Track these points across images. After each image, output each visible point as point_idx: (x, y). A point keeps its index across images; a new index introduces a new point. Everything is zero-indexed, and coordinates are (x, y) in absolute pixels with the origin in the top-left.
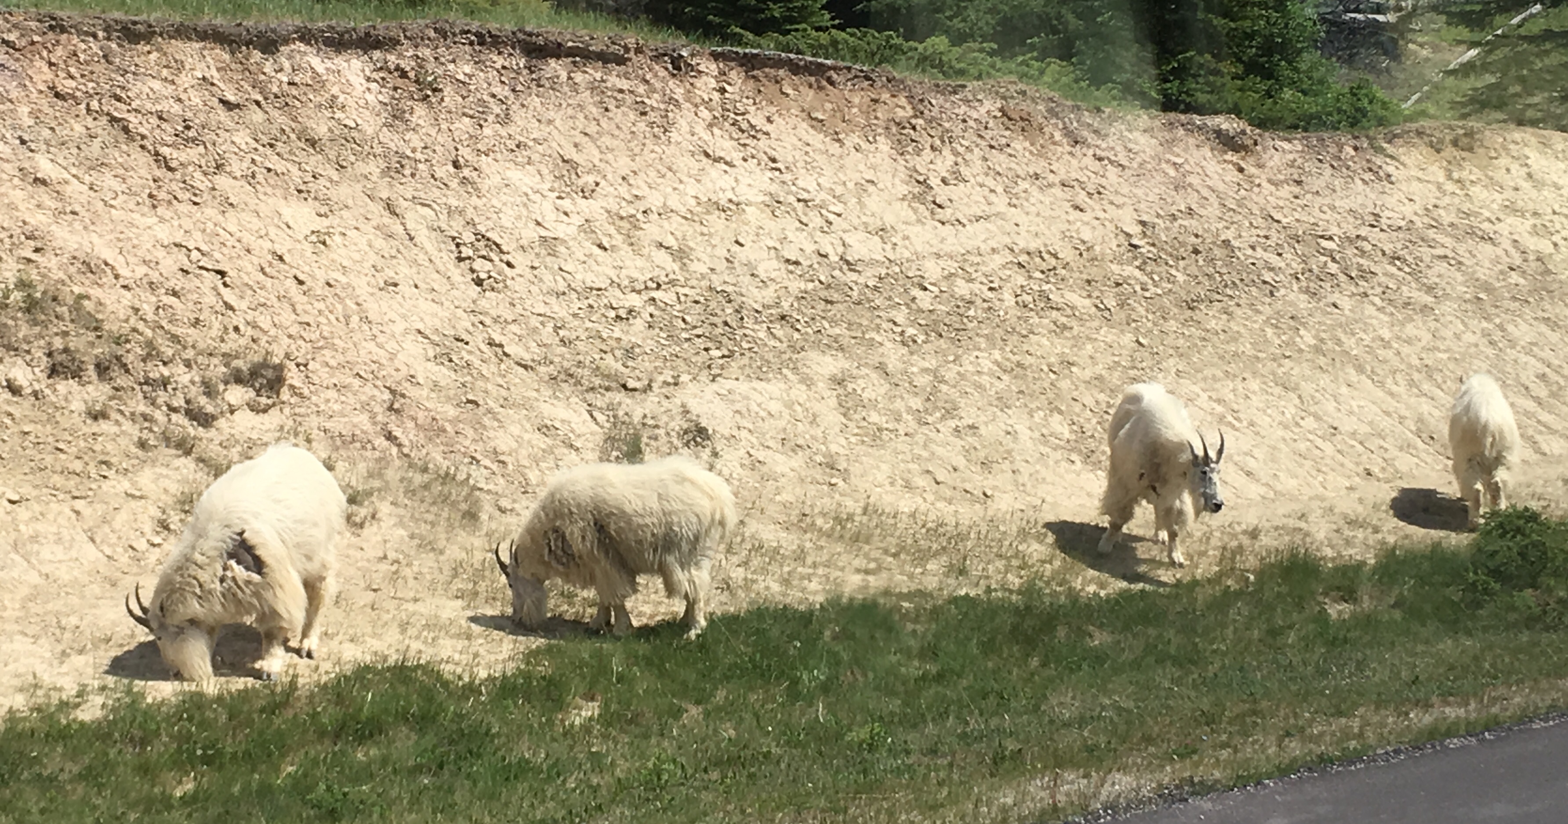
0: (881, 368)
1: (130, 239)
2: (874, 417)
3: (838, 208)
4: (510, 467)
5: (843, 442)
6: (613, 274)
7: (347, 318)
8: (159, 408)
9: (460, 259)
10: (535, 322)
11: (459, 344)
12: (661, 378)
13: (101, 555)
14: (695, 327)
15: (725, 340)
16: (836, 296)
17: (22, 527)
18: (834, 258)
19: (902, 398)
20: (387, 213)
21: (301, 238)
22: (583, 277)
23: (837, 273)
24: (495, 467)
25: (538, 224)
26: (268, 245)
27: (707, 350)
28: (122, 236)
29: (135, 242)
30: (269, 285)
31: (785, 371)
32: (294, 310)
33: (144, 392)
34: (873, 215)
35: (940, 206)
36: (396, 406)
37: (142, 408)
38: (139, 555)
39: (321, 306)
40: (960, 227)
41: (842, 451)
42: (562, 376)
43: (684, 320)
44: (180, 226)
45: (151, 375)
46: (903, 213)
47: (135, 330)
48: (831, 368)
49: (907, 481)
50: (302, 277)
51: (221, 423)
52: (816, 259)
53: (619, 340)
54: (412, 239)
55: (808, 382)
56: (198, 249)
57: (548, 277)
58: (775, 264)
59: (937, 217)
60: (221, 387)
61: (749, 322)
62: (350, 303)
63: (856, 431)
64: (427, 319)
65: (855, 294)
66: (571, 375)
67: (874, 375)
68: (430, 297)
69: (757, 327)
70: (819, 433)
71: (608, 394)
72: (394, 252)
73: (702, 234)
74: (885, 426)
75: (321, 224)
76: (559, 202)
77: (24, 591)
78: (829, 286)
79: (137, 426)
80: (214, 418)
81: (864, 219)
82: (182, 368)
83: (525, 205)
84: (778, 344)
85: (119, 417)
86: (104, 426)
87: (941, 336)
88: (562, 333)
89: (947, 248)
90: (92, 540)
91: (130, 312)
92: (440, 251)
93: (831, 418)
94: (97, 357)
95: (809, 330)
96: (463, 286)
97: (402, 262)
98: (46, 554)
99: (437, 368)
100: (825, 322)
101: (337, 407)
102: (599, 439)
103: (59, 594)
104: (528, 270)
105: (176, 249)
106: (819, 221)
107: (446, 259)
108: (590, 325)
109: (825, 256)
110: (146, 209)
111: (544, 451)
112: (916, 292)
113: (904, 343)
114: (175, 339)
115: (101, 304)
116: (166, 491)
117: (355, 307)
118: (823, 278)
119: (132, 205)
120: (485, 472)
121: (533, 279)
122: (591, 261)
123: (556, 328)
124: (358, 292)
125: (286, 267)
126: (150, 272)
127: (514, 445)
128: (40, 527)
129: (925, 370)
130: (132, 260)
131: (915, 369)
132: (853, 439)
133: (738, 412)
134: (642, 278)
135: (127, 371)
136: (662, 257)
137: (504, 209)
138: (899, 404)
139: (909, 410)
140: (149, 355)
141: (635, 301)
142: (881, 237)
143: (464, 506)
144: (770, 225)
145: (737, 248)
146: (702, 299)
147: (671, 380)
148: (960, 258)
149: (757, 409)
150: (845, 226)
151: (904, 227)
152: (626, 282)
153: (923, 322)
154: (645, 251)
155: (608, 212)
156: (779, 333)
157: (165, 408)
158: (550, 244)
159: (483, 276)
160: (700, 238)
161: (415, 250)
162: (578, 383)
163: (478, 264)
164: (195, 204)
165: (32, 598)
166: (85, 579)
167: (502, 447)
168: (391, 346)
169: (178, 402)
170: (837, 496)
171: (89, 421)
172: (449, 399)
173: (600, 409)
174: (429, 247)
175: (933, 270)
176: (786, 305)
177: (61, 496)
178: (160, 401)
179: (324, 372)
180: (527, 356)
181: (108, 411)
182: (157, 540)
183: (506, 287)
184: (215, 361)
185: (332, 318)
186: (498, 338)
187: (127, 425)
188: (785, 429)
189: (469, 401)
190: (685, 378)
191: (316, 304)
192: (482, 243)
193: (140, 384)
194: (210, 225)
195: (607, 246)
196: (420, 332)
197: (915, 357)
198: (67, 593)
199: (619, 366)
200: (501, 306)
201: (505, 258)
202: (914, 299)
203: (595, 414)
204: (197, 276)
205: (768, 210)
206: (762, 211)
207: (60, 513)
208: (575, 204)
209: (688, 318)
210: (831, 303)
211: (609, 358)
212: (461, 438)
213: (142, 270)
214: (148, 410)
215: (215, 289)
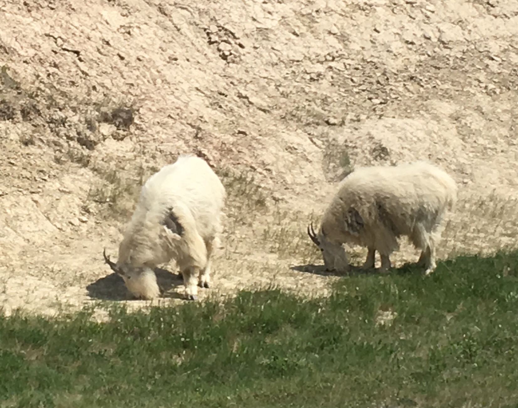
0: (479, 109)
1: (21, 32)
2: (481, 141)
3: (431, 7)
4: (274, 173)
5: (466, 156)
6: (304, 51)
7: (154, 80)
8: (61, 137)
9: (211, 43)
10: (263, 82)
11: (222, 97)
12: (349, 117)
13: (55, 228)
14: (360, 85)
15: (379, 92)
16: (441, 65)
17: (8, 211)
18: (434, 40)
19: (496, 129)
20: (159, 14)
21: (115, 30)
22: (287, 53)
23: (437, 49)
24: (265, 172)
25: (254, 20)
26: (99, 35)
27: (370, 99)
28: (15, 30)
29: (24, 33)
30: (104, 60)
31: (421, 112)
32: (122, 76)
33: (51, 128)
34: (453, 12)
35: (492, 6)
36: (199, 135)
37: (52, 138)
38: (76, 228)
39: (137, 73)
40: (506, 19)
41: (466, 162)
42: (289, 117)
43: (352, 80)
44: (47, 23)
45: (54, 117)
46: (471, 11)
47: (39, 89)
48: (449, 110)
49: (510, 181)
50: (123, 55)
51: (99, 146)
52: (424, 41)
53: (315, 93)
54: (179, 30)
55: (437, 118)
56: (60, 37)
57: (265, 54)
58: (400, 44)
59: (492, 13)
60: (97, 124)
61: (392, 82)
62: (154, 71)
63: (472, 149)
64: (200, 80)
65: (451, 62)
66: (294, 116)
67: (476, 114)
68: (197, 67)
69: (397, 84)
70: (449, 150)
71: (320, 128)
72: (170, 39)
73: (353, 25)
74: (488, 146)
75: (125, 21)
76: (264, 5)
77: (18, 250)
78: (433, 58)
79: (52, 149)
80: (96, 143)
81: (448, 14)
82: (71, 113)
83: (244, 8)
84: (411, 95)
85: (41, 144)
86: (32, 149)
87: (509, 89)
88: (281, 89)
89: (500, 33)
90: (48, 218)
91: (34, 78)
92: (197, 37)
93: (456, 141)
94: (22, 106)
95: (428, 86)
96: (214, 60)
97: (177, 45)
98: (25, 227)
99: (214, 112)
100: (438, 81)
101: (164, 136)
102: (320, 156)
103: (38, 251)
104: (253, 49)
105: (47, 38)
106: (420, 17)
107: (202, 42)
108: (296, 84)
109: (429, 39)
110: (24, 13)
111: (292, 163)
112: (487, 61)
113: (488, 94)
114: (64, 94)
115: (16, 73)
116: (81, 189)
117: (157, 73)
118: (429, 53)
119: (15, 10)
120: (260, 176)
121: (257, 55)
122: (290, 43)
123: (277, 87)
124: (157, 64)
125: (111, 49)
126: (38, 52)
127: (274, 159)
128: (19, 210)
129: (505, 111)
130: (24, 45)
131: (499, 110)
132: (471, 155)
133: (400, 138)
134: (323, 54)
135: (40, 115)
136: (332, 40)
137: (232, 10)
138: (494, 132)
139: (501, 136)
140: (51, 104)
141: (320, 68)
142: (461, 26)
143: (255, 198)
144: (393, 18)
145: (375, 34)
146: (360, 67)
147: (355, 119)
148: (509, 39)
149: (411, 136)
150: (437, 19)
151: (473, 19)
152: (313, 57)
153: (496, 80)
154: (321, 36)
155: (295, 12)
156: (411, 88)
157: (65, 138)
158: (263, 32)
159: (227, 53)
160: (352, 28)
161: (183, 38)
162: (299, 120)
163: (222, 46)
164: (52, 9)
165: (24, 253)
166: (51, 243)
167: (268, 161)
168: (184, 98)
169: (73, 134)
170: (469, 190)
171: (23, 146)
172: (227, 131)
173: (317, 137)
174: (191, 35)
175: (495, 48)
176: (412, 70)
177: (25, 192)
178: (62, 133)
179: (149, 115)
180: (265, 104)
181: (34, 139)
182: (84, 219)
183: (241, 60)
184: (91, 108)
185: (145, 80)
186: (244, 93)
187: (46, 148)
188: (429, 148)
189: (240, 132)
190: (363, 117)
191: (134, 71)
192: (223, 32)
193: (48, 123)
194: (63, 22)
195: (298, 33)
196: (197, 89)
197: (496, 102)
198: (43, 251)
199: (319, 109)
200: (240, 73)
201: (238, 41)
202: (487, 66)
203: (315, 140)
204: (62, 55)
205: (390, 9)
206: (387, 10)
207: (27, 202)
208: (274, 7)
209: (354, 79)
210: (439, 68)
211: (313, 105)
212: (241, 155)
213: (32, 52)
214: (56, 139)
215: (74, 63)
